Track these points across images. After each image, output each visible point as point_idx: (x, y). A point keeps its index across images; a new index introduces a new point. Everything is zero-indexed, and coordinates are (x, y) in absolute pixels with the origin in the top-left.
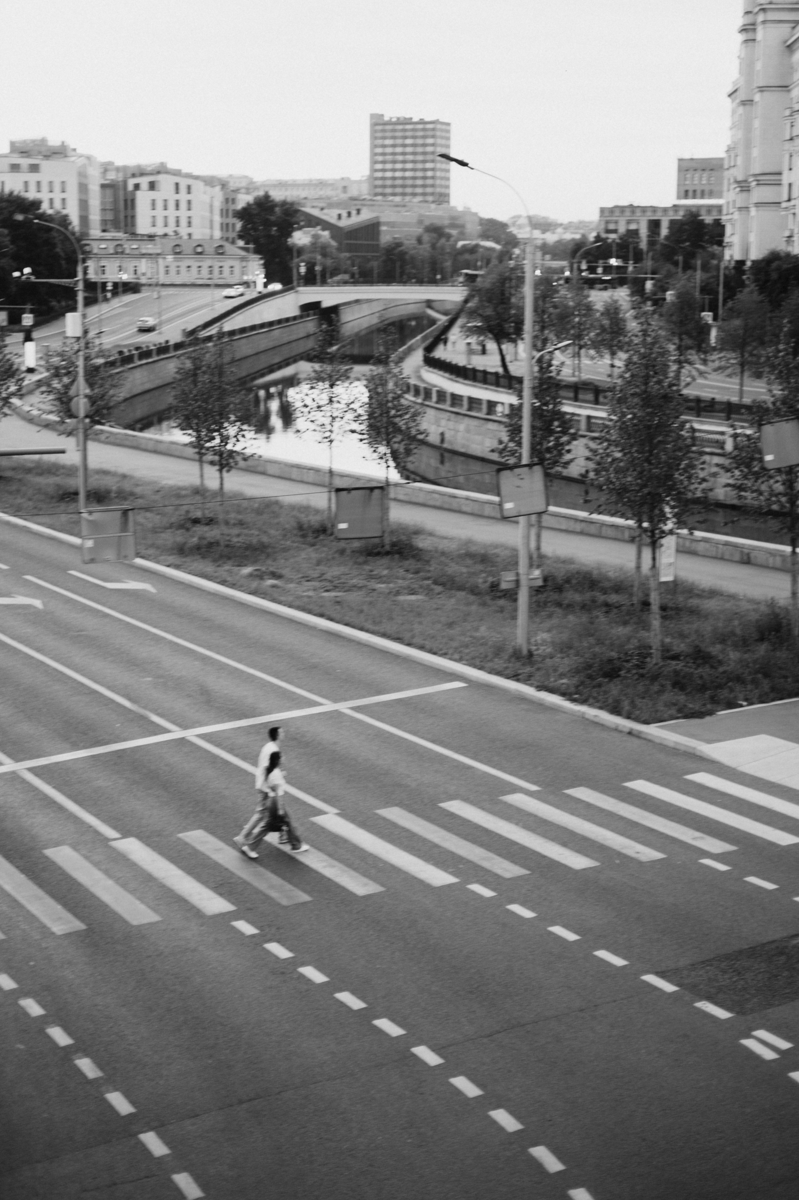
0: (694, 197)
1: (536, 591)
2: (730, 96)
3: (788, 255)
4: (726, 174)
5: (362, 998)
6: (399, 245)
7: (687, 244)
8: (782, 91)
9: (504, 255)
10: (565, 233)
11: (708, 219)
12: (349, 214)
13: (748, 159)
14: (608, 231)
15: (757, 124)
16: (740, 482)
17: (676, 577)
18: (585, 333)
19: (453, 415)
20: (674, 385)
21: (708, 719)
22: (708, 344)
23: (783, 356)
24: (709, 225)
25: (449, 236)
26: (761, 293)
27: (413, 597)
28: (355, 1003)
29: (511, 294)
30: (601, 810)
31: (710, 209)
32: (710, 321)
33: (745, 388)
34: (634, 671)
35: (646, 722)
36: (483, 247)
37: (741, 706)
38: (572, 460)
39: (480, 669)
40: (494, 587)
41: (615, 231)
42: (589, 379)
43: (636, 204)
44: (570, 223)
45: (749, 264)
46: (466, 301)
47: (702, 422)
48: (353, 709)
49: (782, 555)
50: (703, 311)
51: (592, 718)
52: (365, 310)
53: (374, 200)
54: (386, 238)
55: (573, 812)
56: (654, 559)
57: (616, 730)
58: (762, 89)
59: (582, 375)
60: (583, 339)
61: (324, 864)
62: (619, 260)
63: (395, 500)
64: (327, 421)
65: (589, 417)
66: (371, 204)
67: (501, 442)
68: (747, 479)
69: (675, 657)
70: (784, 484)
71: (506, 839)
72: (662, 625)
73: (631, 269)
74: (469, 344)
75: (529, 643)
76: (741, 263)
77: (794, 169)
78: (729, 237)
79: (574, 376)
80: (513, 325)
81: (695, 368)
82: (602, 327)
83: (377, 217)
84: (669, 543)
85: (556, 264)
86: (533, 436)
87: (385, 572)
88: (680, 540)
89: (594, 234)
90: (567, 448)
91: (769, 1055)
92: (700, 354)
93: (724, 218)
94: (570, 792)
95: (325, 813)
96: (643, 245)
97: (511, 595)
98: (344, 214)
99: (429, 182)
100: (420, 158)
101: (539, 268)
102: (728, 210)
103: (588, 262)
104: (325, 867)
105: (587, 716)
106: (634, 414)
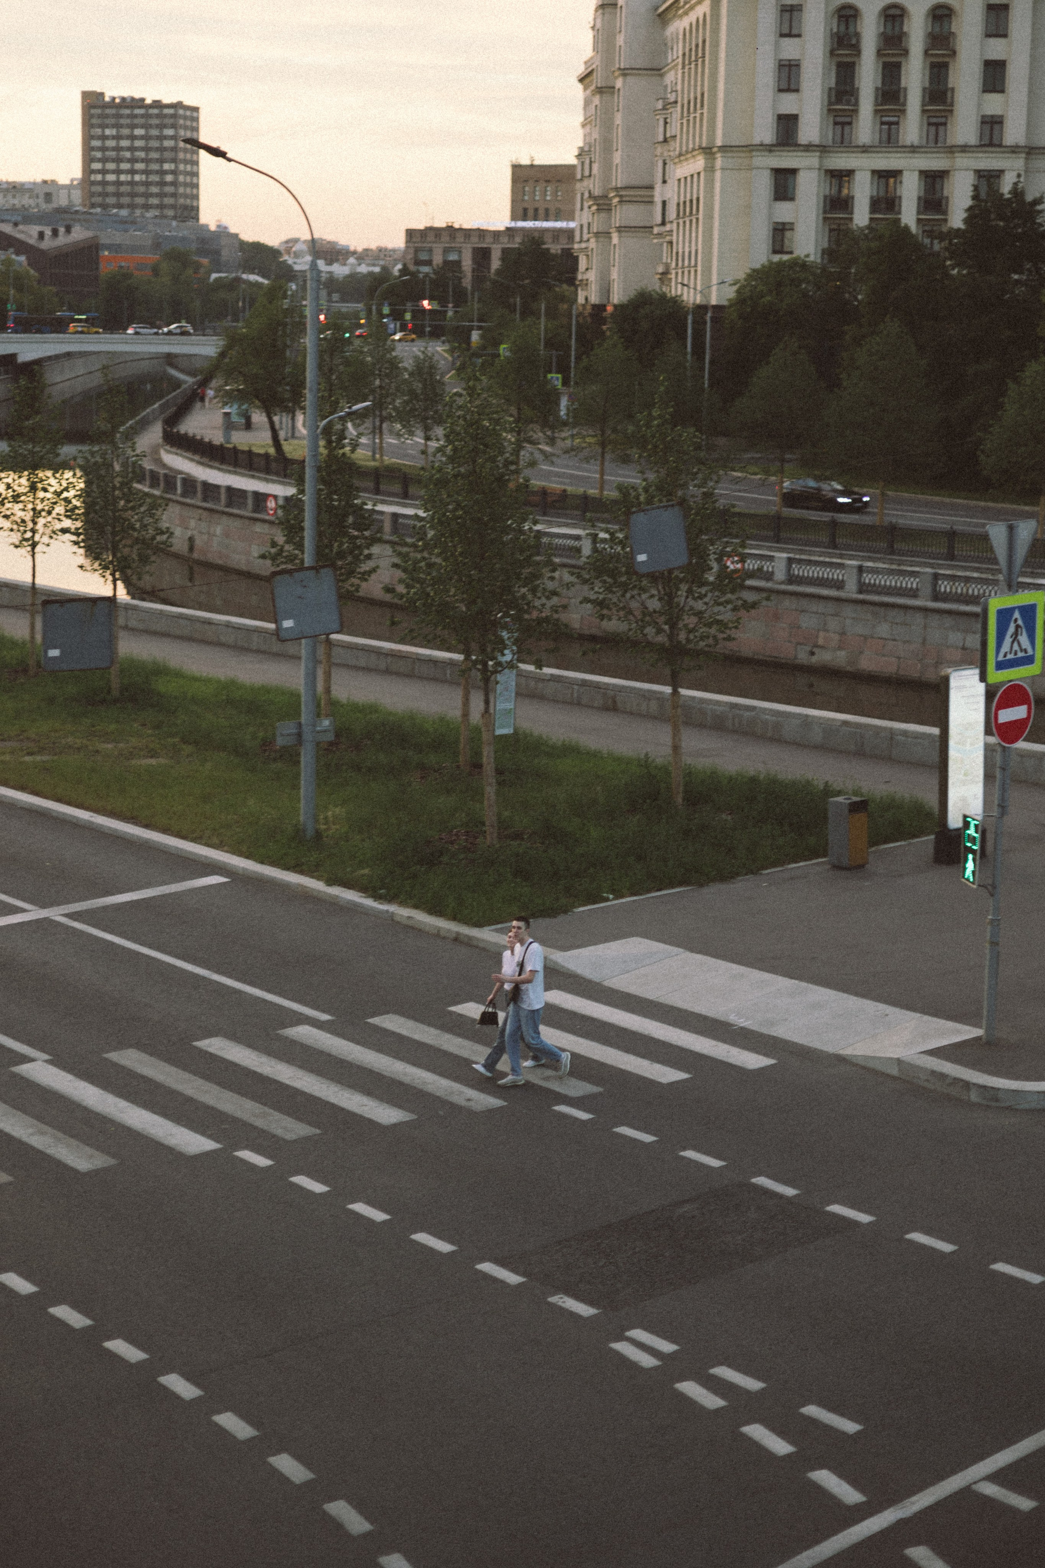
0: (535, 219)
1: (326, 749)
2: (581, 80)
3: (663, 297)
4: (578, 185)
5: (86, 1313)
6: (127, 276)
7: (527, 281)
8: (652, 75)
9: (275, 292)
10: (359, 265)
11: (555, 248)
12: (55, 233)
13: (607, 166)
14: (418, 263)
15: (618, 119)
16: (601, 597)
17: (515, 730)
18: (389, 400)
19: (205, 514)
20: (512, 463)
21: (561, 918)
22: (557, 417)
23: (658, 426)
24: (556, 255)
25: (198, 266)
26: (627, 348)
27: (153, 761)
28: (76, 1319)
29: (286, 346)
30: (420, 1045)
31: (557, 234)
32: (559, 384)
33: (605, 477)
34: (462, 856)
35: (479, 925)
36: (247, 282)
37: (607, 900)
38: (374, 570)
39: (247, 857)
40: (267, 744)
41: (429, 263)
42: (394, 464)
43: (456, 226)
44: (366, 250)
45: (610, 309)
46: (222, 355)
47: (550, 524)
48: (70, 916)
49: (659, 697)
50: (550, 372)
51: (405, 922)
52: (79, 367)
53: (91, 214)
54: (107, 265)
55: (380, 1049)
56: (487, 702)
57: (438, 935)
58: (625, 72)
59: (386, 458)
60: (387, 408)
61: (31, 1131)
62: (436, 302)
63: (126, 628)
64: (28, 516)
65: (395, 516)
66: (85, 219)
67: (274, 544)
68: (611, 592)
69: (518, 836)
70: (660, 599)
71: (288, 1087)
72: (498, 793)
73: (450, 314)
74: (227, 415)
75: (317, 821)
76: (599, 308)
77: (669, 181)
78: (583, 273)
79: (374, 459)
80: (288, 388)
81: (539, 449)
82: (412, 393)
83: (96, 237)
84: (507, 681)
85: (347, 307)
86: (320, 535)
87: (113, 727)
88: (523, 681)
89: (399, 266)
90: (366, 552)
91: (647, 1361)
92: (546, 429)
93: (576, 246)
94: (376, 1021)
95: (32, 1060)
96: (467, 282)
97: (291, 756)
98: (48, 232)
99: (169, 189)
100: (154, 155)
101: (324, 311)
102: (581, 237)
103: (390, 305)
104: (32, 1134)
105: (397, 919)
106: (458, 506)
